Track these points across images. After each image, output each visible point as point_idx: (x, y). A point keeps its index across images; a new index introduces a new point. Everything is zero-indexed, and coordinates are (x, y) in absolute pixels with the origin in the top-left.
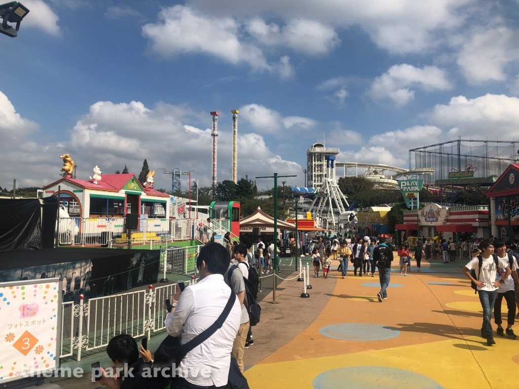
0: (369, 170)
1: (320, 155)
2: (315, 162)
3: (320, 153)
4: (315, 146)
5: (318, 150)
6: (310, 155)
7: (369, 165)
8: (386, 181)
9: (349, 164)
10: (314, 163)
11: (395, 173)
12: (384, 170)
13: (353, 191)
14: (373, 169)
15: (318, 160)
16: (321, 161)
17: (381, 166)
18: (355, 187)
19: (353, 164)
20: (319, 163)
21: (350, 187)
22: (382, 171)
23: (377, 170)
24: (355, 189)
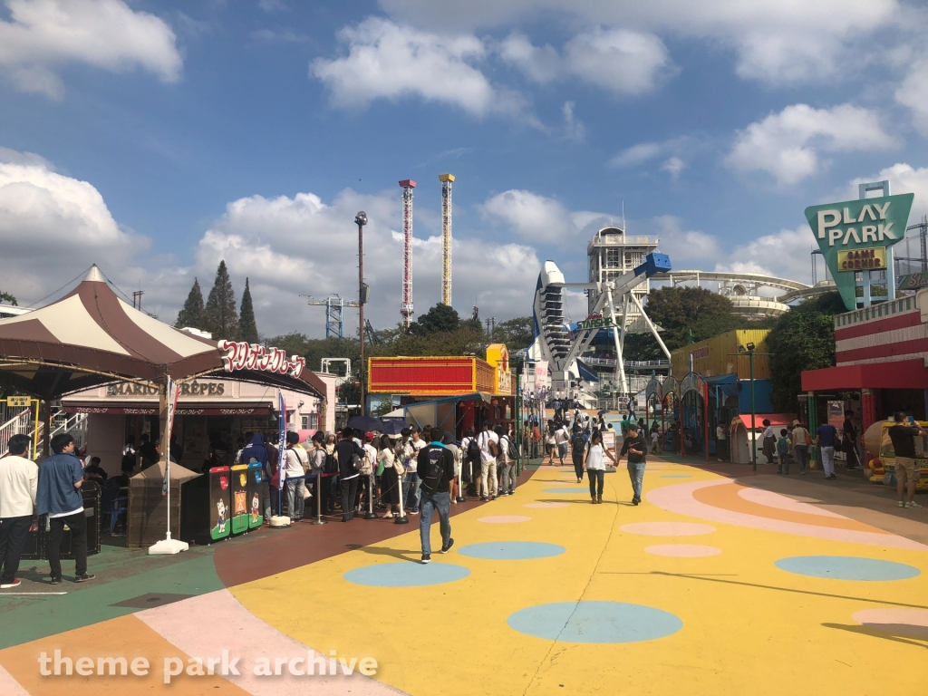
0: (725, 287)
1: (616, 253)
2: (604, 267)
3: (616, 248)
4: (603, 234)
5: (609, 241)
6: (594, 252)
7: (726, 276)
8: (764, 304)
9: (682, 274)
10: (601, 270)
11: (784, 293)
12: (758, 285)
13: (682, 319)
14: (732, 283)
15: (610, 265)
16: (617, 265)
17: (751, 278)
18: (688, 311)
19: (690, 274)
20: (614, 269)
21: (674, 309)
22: (755, 288)
23: (744, 285)
24: (688, 315)
